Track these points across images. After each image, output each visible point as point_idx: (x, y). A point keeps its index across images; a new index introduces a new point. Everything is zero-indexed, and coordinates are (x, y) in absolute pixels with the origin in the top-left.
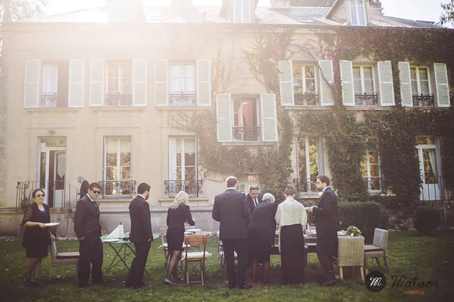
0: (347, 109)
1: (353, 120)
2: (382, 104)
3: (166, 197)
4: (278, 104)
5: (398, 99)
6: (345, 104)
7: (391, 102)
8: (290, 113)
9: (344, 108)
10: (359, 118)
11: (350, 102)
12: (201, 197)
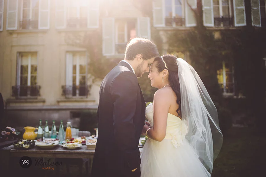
0: (207, 29)
1: (212, 37)
2: (236, 25)
3: (63, 98)
4: (152, 25)
5: (249, 20)
6: (205, 24)
7: (243, 23)
8: (161, 33)
9: (205, 28)
10: (217, 35)
11: (209, 23)
12: (90, 98)
